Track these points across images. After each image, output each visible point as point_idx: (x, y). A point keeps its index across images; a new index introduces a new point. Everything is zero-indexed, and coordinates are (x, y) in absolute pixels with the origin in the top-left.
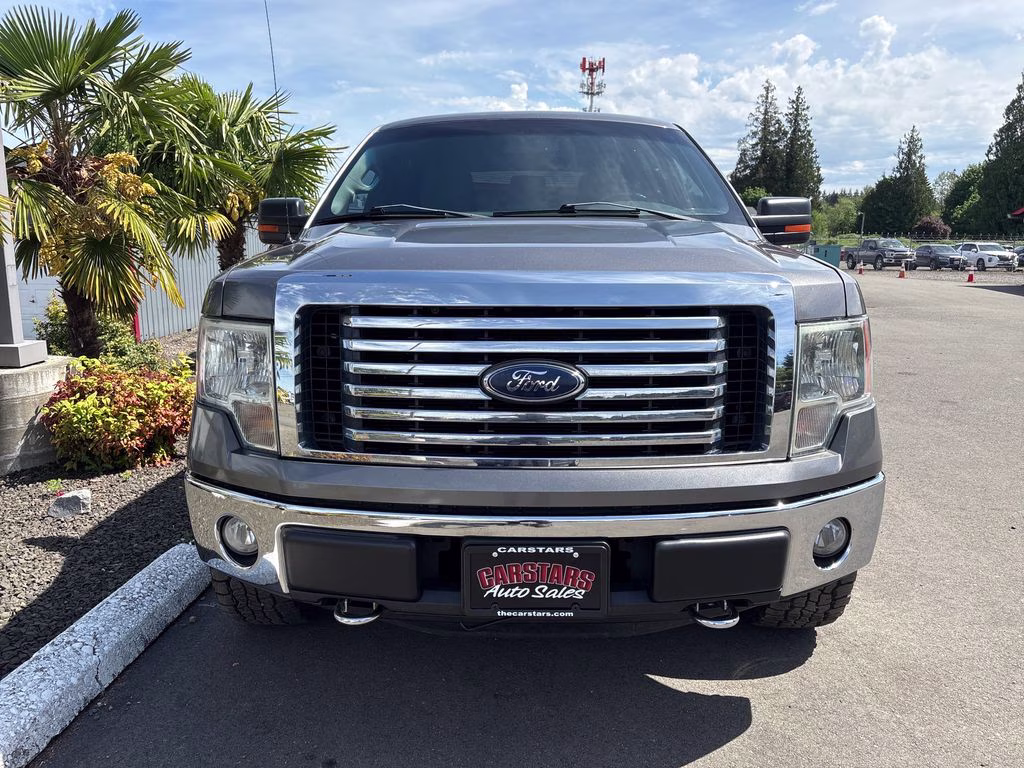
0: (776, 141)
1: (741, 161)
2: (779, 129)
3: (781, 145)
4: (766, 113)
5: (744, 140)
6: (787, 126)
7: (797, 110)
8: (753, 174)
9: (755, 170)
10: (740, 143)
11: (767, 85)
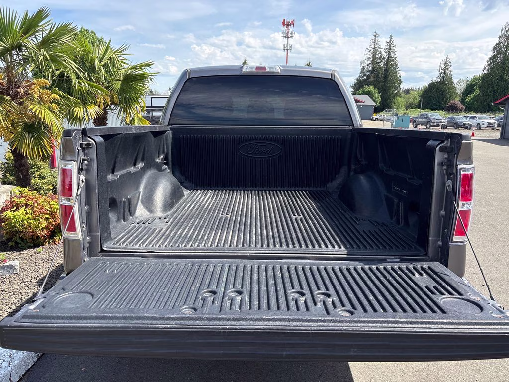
0: (379, 62)
1: (362, 72)
2: (381, 56)
3: (382, 64)
4: (374, 48)
5: (364, 62)
6: (385, 55)
7: (390, 47)
8: (367, 79)
9: (369, 76)
10: (361, 63)
11: (375, 34)
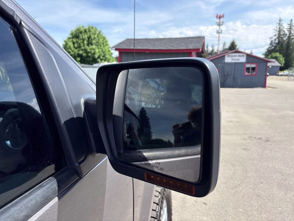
0: (283, 38)
1: (271, 44)
2: (284, 33)
3: (285, 39)
4: (280, 28)
5: (272, 38)
6: (287, 32)
7: (290, 27)
8: (275, 48)
9: (275, 47)
10: (270, 38)
11: (280, 19)
